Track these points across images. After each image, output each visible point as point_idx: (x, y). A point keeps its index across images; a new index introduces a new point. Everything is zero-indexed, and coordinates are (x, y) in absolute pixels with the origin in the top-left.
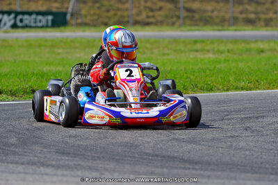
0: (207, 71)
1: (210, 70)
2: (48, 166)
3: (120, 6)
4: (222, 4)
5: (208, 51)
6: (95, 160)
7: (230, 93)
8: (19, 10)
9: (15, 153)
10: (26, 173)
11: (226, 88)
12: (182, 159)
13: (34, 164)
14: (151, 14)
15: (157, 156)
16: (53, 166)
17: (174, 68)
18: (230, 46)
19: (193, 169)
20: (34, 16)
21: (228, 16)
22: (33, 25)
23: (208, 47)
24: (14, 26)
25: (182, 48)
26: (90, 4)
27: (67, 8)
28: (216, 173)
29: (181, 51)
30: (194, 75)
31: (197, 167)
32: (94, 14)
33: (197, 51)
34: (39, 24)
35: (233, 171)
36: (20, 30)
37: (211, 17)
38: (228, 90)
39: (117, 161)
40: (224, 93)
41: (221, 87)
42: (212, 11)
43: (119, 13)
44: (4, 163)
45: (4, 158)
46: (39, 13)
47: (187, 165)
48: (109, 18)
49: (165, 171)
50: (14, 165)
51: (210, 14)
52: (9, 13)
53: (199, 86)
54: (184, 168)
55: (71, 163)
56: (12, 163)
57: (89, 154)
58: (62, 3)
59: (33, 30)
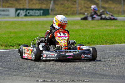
0: (112, 35)
1: (113, 34)
2: (41, 77)
3: (73, 6)
4: (118, 5)
5: (112, 26)
6: (62, 75)
7: (122, 44)
8: (27, 8)
9: (26, 72)
10: (31, 81)
11: (120, 42)
12: (100, 74)
13: (34, 77)
14: (86, 9)
15: (89, 73)
16: (43, 78)
17: (97, 34)
18: (122, 24)
19: (106, 78)
20: (34, 11)
21: (121, 10)
22: (34, 15)
23: (112, 24)
24: (26, 15)
25: (101, 25)
26: (59, 5)
27: (49, 7)
28: (116, 80)
29: (100, 26)
30: (106, 37)
31: (107, 77)
32: (61, 10)
33: (107, 26)
34: (37, 14)
35: (123, 79)
36: (28, 17)
37: (113, 11)
38: (121, 43)
39: (72, 75)
40: (119, 45)
41: (118, 42)
42: (114, 8)
43: (73, 9)
44: (21, 76)
45: (21, 74)
46: (36, 10)
47: (103, 77)
48: (68, 11)
49: (93, 79)
50: (25, 77)
51: (113, 9)
52: (23, 10)
53: (108, 41)
54: (101, 78)
55: (51, 76)
56: (24, 76)
57: (59, 72)
58: (47, 5)
59: (34, 17)
